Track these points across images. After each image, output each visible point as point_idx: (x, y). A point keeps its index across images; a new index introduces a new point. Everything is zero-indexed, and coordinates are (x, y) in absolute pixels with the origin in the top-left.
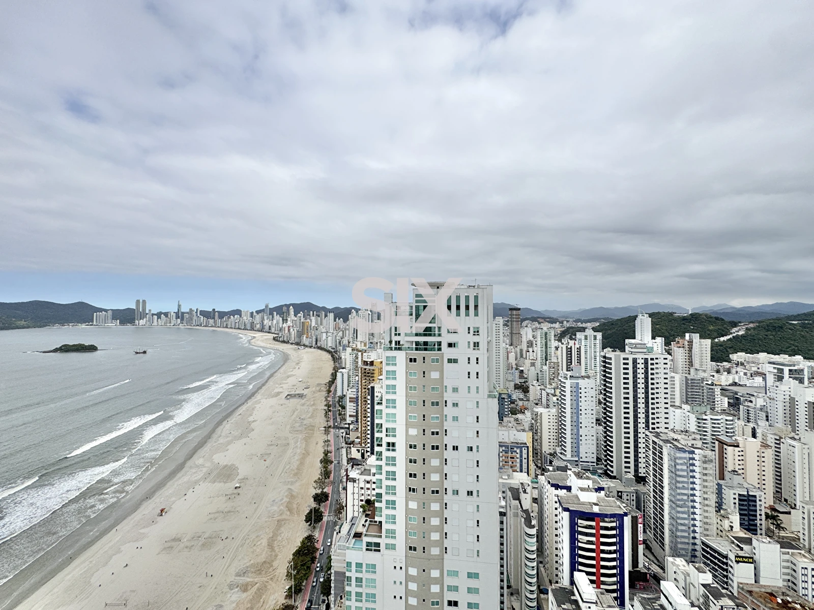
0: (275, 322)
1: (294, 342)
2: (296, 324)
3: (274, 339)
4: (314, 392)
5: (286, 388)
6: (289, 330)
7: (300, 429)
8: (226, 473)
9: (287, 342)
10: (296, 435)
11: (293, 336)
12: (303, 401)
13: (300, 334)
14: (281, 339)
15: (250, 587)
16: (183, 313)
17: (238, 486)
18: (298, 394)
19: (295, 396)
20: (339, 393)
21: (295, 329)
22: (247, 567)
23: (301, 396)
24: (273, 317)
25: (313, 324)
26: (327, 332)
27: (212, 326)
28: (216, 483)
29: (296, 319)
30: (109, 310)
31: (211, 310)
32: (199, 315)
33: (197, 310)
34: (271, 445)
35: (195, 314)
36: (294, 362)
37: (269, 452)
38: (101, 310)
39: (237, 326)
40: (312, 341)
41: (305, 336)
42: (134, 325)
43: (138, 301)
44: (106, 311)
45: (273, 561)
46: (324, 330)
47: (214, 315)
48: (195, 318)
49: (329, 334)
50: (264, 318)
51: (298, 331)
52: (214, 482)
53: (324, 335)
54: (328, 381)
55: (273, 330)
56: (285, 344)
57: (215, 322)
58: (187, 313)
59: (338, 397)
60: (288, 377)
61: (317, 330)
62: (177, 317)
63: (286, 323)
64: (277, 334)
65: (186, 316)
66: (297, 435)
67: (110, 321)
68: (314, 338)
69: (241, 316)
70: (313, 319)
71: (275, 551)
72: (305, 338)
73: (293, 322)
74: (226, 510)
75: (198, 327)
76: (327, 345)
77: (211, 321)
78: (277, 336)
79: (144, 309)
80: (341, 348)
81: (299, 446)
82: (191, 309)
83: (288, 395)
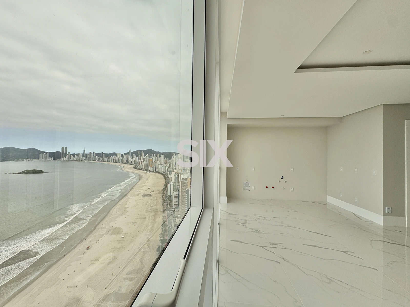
0: (134, 159)
1: (144, 169)
2: (145, 160)
3: (134, 168)
4: (156, 194)
5: (142, 191)
6: (142, 163)
7: (150, 211)
8: (117, 231)
9: (141, 169)
10: (148, 214)
11: (144, 166)
12: (151, 198)
13: (147, 165)
14: (137, 168)
15: (133, 279)
16: (86, 154)
17: (123, 236)
18: (148, 195)
19: (146, 195)
20: (169, 194)
21: (145, 163)
22: (131, 271)
23: (150, 195)
24: (133, 157)
25: (154, 160)
26: (161, 165)
27: (101, 161)
28: (112, 236)
29: (145, 158)
30: (47, 152)
31: (101, 153)
32: (94, 155)
33: (94, 152)
34: (137, 218)
35: (93, 155)
36: (145, 179)
37: (136, 222)
38: (43, 152)
39: (114, 161)
40: (153, 169)
41: (150, 166)
42: (60, 160)
43: (63, 148)
44: (46, 153)
45: (143, 268)
46: (159, 163)
47: (102, 155)
48: (93, 157)
49: (162, 165)
50: (128, 157)
51: (146, 164)
52: (112, 235)
53: (160, 166)
54: (163, 188)
55: (133, 163)
56: (140, 170)
57: (103, 159)
58: (88, 154)
59: (169, 196)
60: (143, 186)
61: (156, 163)
62: (83, 156)
63: (140, 159)
64: (135, 165)
65: (88, 156)
66: (150, 214)
67: (48, 158)
68: (155, 167)
69: (116, 156)
70: (154, 158)
71: (143, 264)
72: (150, 167)
73: (143, 159)
74: (119, 247)
75: (94, 161)
76: (161, 170)
77: (101, 159)
78: (135, 166)
79: (66, 152)
80: (169, 172)
81: (151, 218)
82: (90, 152)
83: (143, 195)
